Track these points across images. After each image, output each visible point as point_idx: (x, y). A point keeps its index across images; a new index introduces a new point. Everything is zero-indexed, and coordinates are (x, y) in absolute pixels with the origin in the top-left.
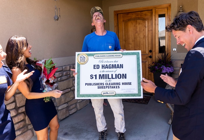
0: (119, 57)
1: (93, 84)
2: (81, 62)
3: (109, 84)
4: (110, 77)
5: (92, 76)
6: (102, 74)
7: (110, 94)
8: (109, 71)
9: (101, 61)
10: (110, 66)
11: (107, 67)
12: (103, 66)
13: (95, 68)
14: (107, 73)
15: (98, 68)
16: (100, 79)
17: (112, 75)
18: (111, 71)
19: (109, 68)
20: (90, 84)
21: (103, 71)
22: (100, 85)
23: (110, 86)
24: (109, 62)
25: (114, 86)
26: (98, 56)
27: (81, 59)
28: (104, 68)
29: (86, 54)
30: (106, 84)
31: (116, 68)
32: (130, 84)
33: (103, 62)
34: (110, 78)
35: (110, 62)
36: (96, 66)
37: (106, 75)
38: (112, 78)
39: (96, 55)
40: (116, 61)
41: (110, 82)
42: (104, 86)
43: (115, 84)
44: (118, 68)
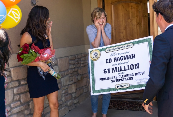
0: (130, 47)
1: (106, 79)
2: (94, 58)
3: (122, 76)
5: (105, 70)
6: (114, 67)
8: (121, 64)
9: (112, 54)
10: (122, 58)
11: (119, 59)
12: (115, 59)
13: (107, 62)
15: (110, 61)
16: (113, 72)
17: (124, 67)
18: (123, 63)
19: (121, 60)
20: (104, 79)
21: (116, 64)
22: (113, 78)
23: (124, 79)
24: (120, 54)
25: (128, 77)
26: (110, 50)
27: (94, 55)
28: (116, 61)
29: (98, 50)
30: (120, 77)
31: (127, 59)
32: (144, 73)
33: (114, 55)
34: (123, 70)
35: (122, 54)
36: (108, 60)
37: (118, 67)
38: (125, 70)
39: (108, 49)
40: (127, 52)
41: (123, 74)
42: (117, 79)
43: (128, 75)
44: (130, 59)
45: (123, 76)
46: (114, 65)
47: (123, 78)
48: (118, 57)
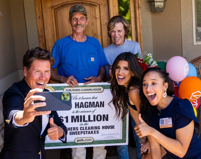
0: (98, 91)
3: (84, 129)
4: (87, 119)
6: (75, 115)
7: (87, 142)
8: (85, 112)
10: (87, 104)
11: (82, 105)
12: (77, 104)
14: (82, 114)
16: (72, 121)
17: (89, 116)
18: (87, 112)
19: (85, 107)
21: (77, 112)
22: (73, 129)
23: (87, 132)
24: (84, 99)
25: (92, 130)
26: (70, 90)
28: (78, 107)
29: (52, 87)
30: (81, 128)
31: (94, 107)
32: (113, 127)
33: (76, 99)
34: (87, 121)
35: (87, 98)
37: (81, 116)
38: (89, 120)
39: (67, 89)
40: (95, 97)
41: (86, 126)
42: (78, 131)
43: (93, 128)
44: (97, 107)
45: (86, 128)
46: (75, 112)
47: (85, 131)
48: (82, 103)
